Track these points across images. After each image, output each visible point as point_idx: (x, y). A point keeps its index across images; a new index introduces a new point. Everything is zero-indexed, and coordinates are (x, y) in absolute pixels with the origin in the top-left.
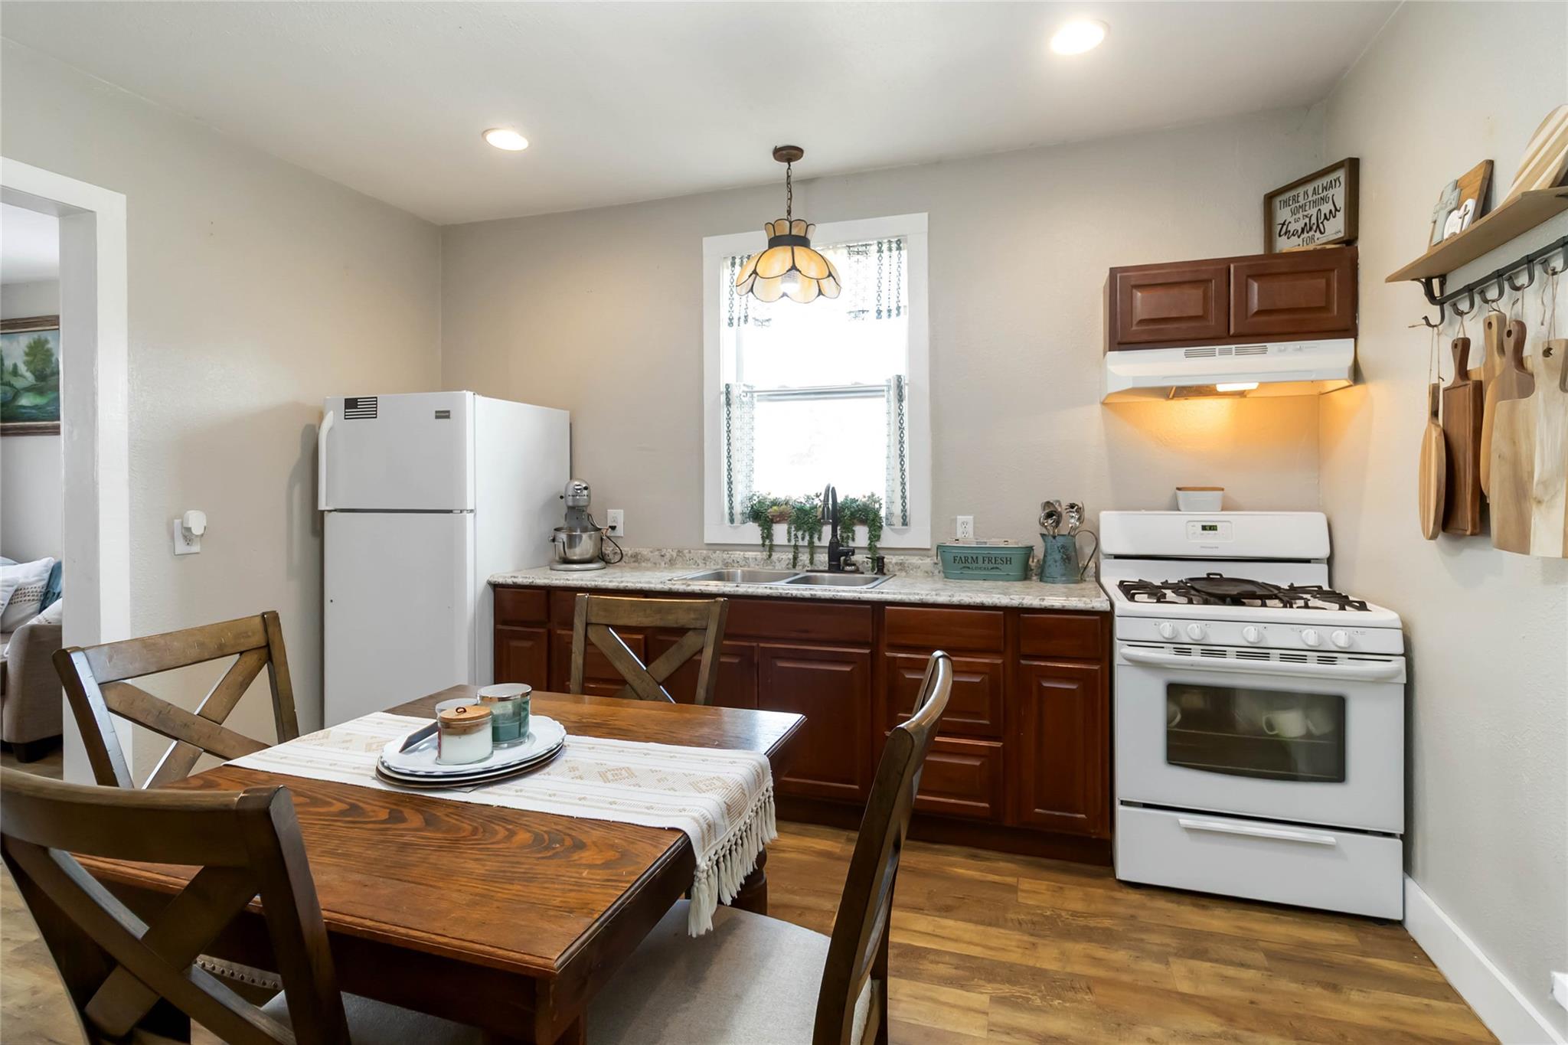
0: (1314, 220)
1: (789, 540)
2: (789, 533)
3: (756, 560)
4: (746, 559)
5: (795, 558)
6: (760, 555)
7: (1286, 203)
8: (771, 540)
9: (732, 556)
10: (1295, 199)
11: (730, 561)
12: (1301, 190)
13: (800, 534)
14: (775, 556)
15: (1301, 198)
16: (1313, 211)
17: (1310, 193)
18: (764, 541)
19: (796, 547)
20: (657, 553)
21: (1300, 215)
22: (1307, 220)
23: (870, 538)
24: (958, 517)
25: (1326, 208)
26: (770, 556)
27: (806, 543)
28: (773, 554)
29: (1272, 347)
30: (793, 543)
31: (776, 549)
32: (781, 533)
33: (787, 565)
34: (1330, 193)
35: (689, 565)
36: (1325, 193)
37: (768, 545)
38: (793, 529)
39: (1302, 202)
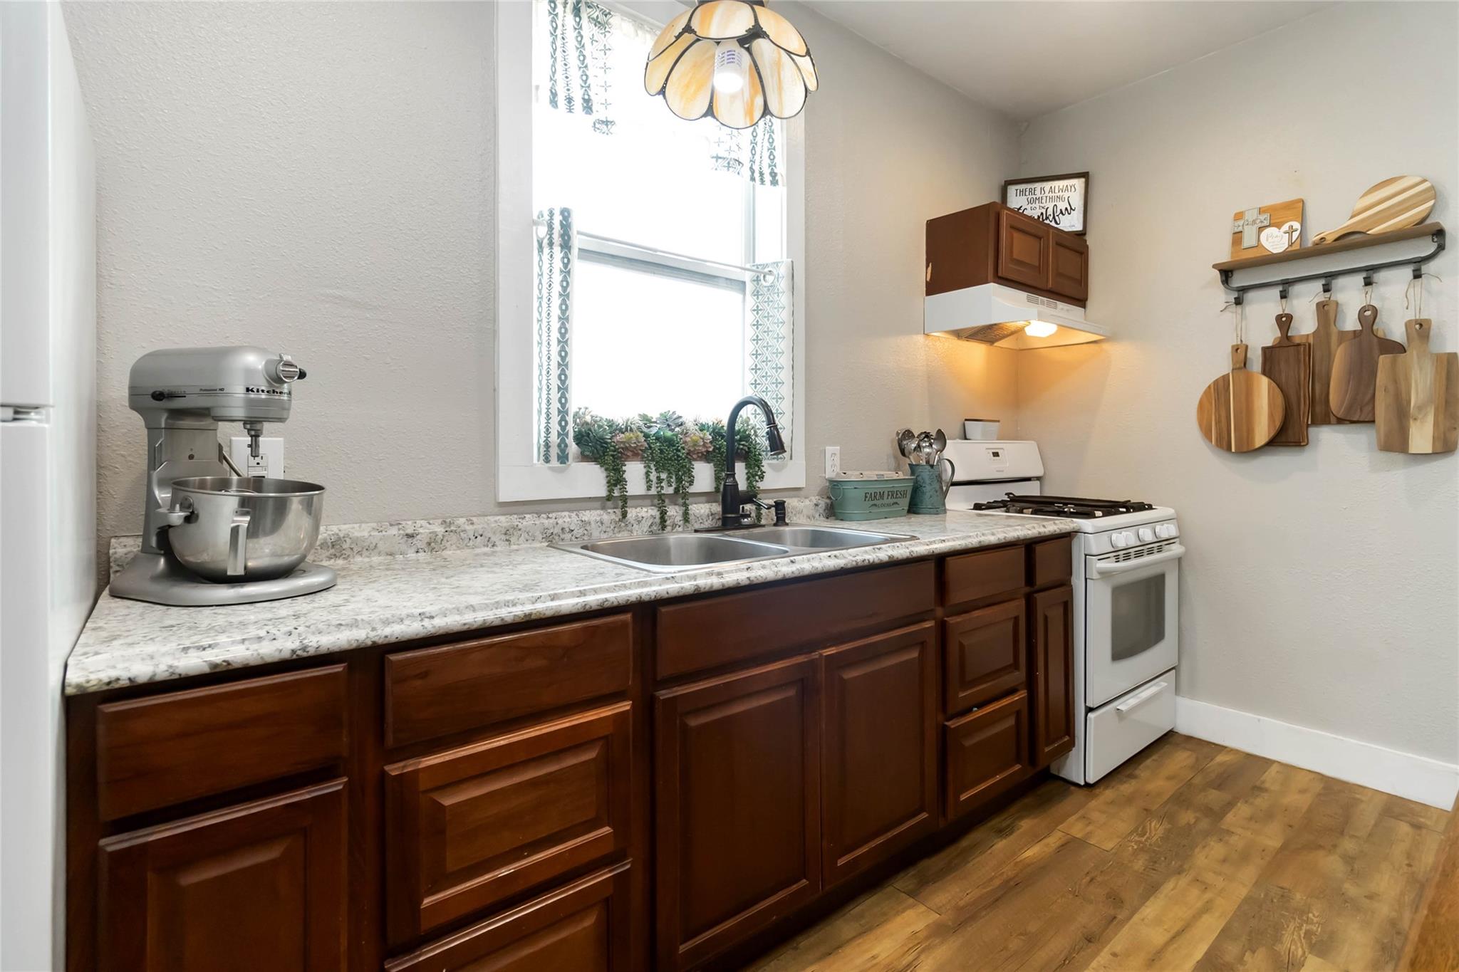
0: (1050, 211)
1: (649, 488)
2: (647, 474)
3: (602, 523)
4: (585, 523)
5: (663, 514)
6: (610, 516)
7: (1022, 192)
8: (623, 489)
9: (560, 521)
10: (1032, 191)
11: (557, 530)
12: (1038, 186)
13: (664, 476)
14: (632, 513)
15: (1038, 192)
16: (1051, 206)
17: (1047, 189)
18: (611, 491)
19: (660, 496)
20: (394, 531)
21: (1037, 205)
22: (1044, 211)
23: (748, 479)
24: (827, 448)
25: (1062, 205)
26: (624, 515)
27: (671, 490)
28: (629, 510)
29: (1061, 305)
30: (653, 491)
31: (629, 503)
32: (635, 474)
33: (651, 525)
34: (1066, 195)
35: (474, 547)
36: (1061, 194)
37: (617, 498)
38: (653, 470)
39: (1038, 195)
